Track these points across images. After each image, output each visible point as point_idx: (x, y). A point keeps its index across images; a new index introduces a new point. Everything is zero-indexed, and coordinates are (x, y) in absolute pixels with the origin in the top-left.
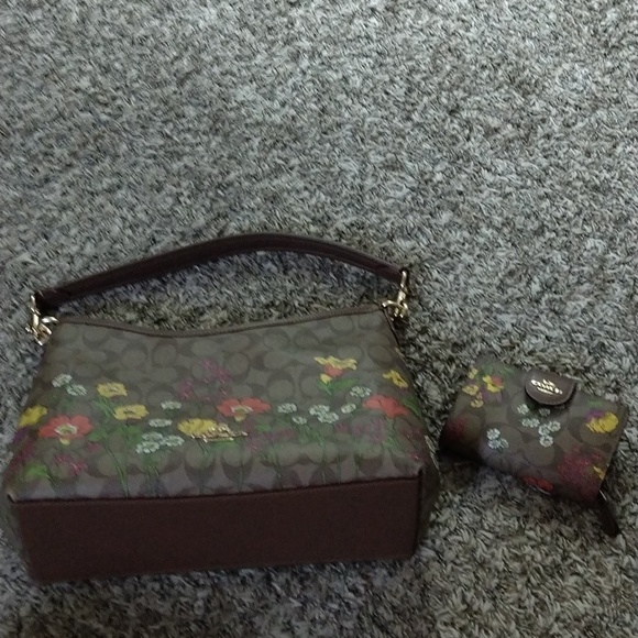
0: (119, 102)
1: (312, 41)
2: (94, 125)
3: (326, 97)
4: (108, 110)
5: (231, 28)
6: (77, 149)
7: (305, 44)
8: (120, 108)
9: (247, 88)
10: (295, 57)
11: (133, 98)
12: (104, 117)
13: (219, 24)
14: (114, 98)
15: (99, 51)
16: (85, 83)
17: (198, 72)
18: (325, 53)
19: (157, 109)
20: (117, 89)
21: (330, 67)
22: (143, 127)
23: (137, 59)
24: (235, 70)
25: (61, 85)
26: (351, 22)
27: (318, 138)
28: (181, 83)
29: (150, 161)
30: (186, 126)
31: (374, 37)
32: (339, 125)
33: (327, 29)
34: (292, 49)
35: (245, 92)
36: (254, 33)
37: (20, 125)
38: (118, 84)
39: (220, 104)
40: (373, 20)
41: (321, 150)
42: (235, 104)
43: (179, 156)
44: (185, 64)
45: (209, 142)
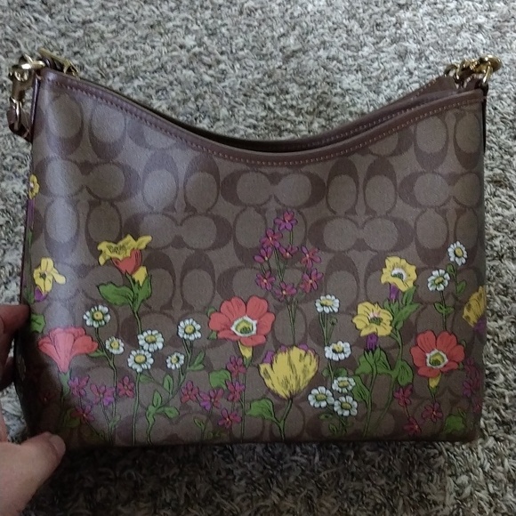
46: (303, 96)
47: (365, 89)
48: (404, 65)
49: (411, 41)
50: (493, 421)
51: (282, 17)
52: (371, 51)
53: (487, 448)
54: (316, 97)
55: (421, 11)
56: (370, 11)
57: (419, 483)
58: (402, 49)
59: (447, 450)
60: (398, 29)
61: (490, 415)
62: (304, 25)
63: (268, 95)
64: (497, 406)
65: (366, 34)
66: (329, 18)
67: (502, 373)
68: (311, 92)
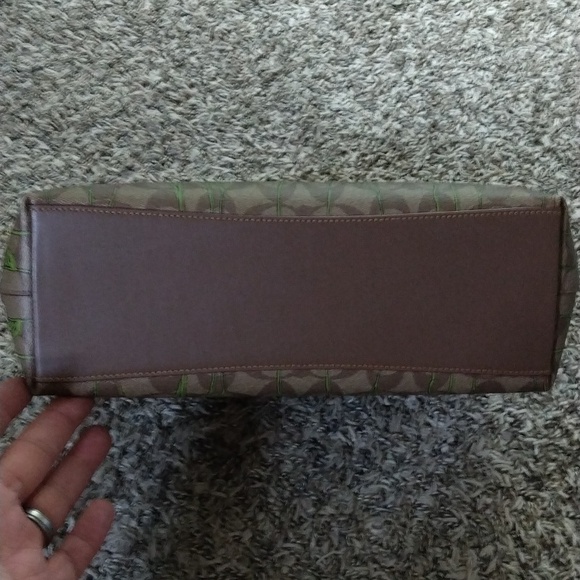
0: (192, 101)
1: (420, 48)
2: (162, 123)
3: (437, 111)
4: (179, 109)
5: (325, 28)
6: (140, 149)
7: (411, 51)
8: (193, 107)
9: (343, 95)
10: (400, 64)
11: (210, 98)
12: (175, 116)
13: (313, 23)
14: (188, 96)
15: (174, 43)
16: (154, 76)
17: (287, 73)
18: (434, 63)
19: (237, 111)
20: (192, 86)
21: (441, 78)
22: (220, 130)
23: (216, 54)
24: (330, 75)
25: (127, 77)
26: (464, 31)
27: (428, 157)
28: (266, 84)
29: (226, 170)
30: (271, 132)
31: (493, 49)
32: (453, 144)
33: (437, 36)
34: (396, 55)
35: (340, 100)
36: (352, 35)
37: (76, 118)
38: (193, 80)
39: (312, 111)
40: (490, 30)
41: (432, 171)
42: (328, 112)
43: (262, 167)
44: (272, 64)
45: (298, 153)
46: (286, 124)
47: (358, 107)
48: (402, 75)
49: (410, 45)
50: (521, 477)
51: (260, 37)
52: (363, 63)
53: (516, 510)
54: (301, 122)
55: (420, 10)
56: (361, 18)
57: (435, 561)
58: (399, 57)
59: (468, 517)
60: (394, 34)
61: (518, 471)
62: (285, 42)
63: (246, 127)
64: (525, 459)
65: (358, 44)
66: (314, 31)
67: (530, 419)
68: (295, 118)
